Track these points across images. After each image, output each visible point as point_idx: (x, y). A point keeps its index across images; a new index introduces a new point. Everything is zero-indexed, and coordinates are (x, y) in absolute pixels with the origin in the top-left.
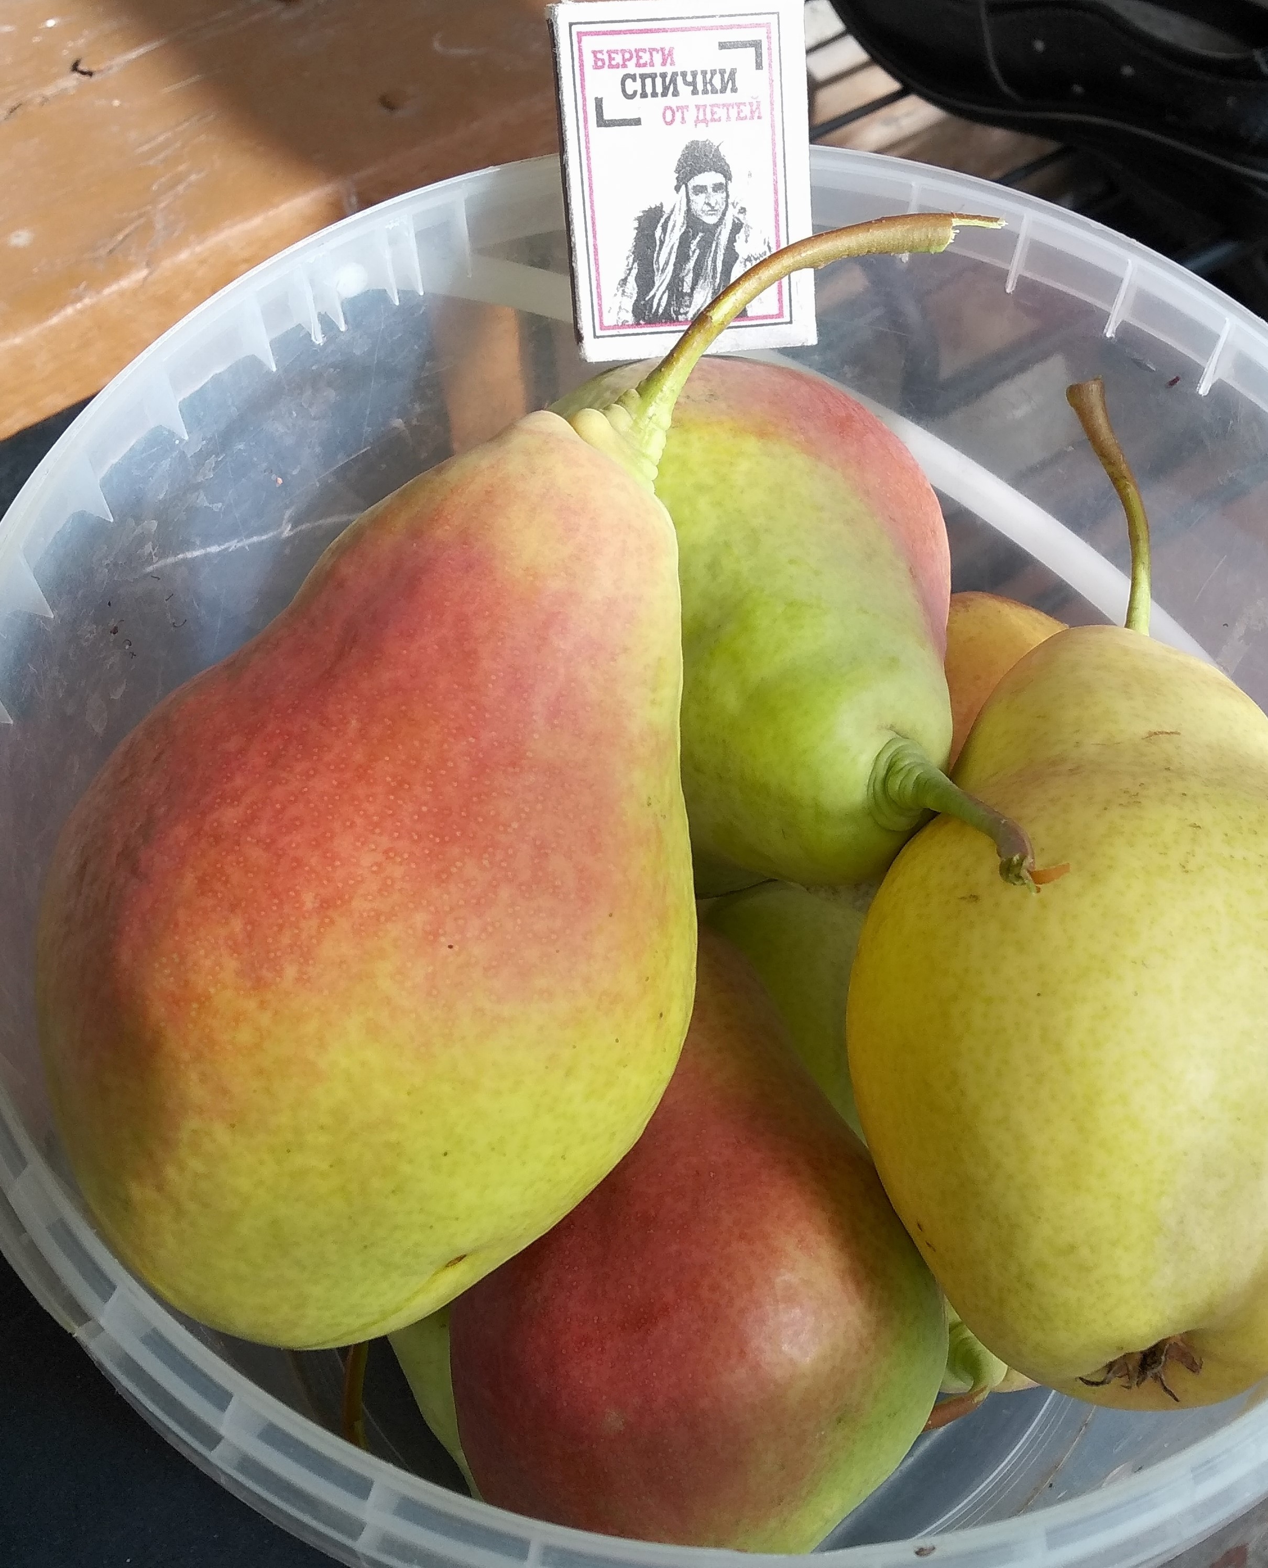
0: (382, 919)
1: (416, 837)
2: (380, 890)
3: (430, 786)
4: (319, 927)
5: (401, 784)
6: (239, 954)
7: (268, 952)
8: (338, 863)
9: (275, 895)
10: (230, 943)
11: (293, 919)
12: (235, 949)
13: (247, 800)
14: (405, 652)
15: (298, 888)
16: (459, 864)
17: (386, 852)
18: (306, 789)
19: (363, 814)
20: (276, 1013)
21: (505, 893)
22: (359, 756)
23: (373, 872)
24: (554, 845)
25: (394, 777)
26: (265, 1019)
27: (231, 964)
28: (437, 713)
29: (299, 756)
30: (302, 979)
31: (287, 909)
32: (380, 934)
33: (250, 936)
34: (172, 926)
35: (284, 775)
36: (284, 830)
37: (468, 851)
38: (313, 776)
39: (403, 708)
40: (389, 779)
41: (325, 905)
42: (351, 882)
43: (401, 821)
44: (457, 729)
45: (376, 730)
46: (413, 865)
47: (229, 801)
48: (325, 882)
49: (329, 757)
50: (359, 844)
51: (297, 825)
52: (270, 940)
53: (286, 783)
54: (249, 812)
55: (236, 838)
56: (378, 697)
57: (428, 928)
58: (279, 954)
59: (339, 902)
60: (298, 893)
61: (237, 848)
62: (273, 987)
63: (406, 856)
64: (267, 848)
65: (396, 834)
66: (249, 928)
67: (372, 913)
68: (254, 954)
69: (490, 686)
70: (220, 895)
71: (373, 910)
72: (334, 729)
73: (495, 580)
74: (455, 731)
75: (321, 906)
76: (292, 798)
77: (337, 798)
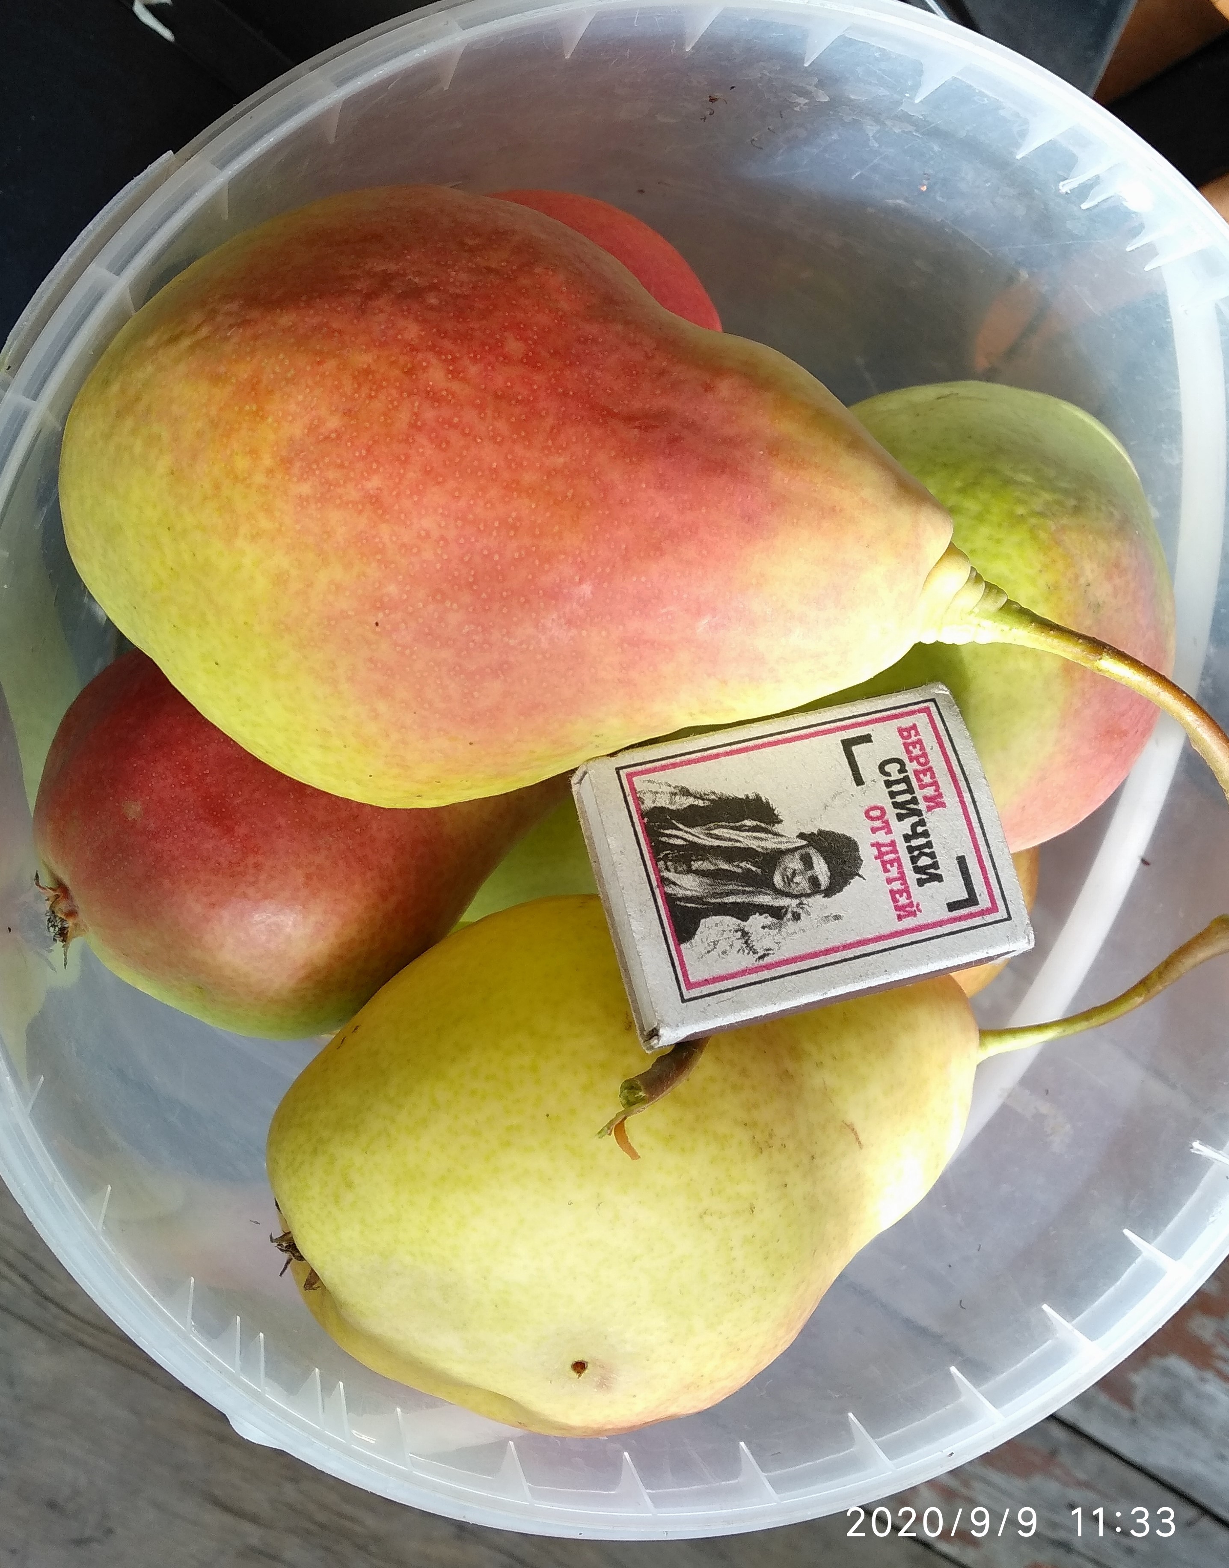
0: (379, 557)
1: (466, 559)
2: (404, 545)
3: (520, 555)
4: (351, 502)
5: (514, 527)
6: (308, 435)
7: (316, 462)
8: (416, 498)
9: (369, 451)
10: (316, 422)
11: (352, 474)
12: (312, 429)
13: (456, 386)
14: (644, 486)
15: (381, 470)
16: (455, 606)
17: (442, 538)
18: (479, 440)
19: (470, 504)
20: (266, 487)
21: (446, 654)
22: (528, 478)
23: (419, 533)
24: (509, 680)
25: (518, 519)
26: (259, 478)
27: (297, 430)
28: (591, 537)
29: (513, 420)
30: (303, 501)
31: (360, 466)
32: (365, 560)
33: (327, 438)
34: (318, 359)
35: (489, 412)
36: (433, 435)
37: (471, 610)
38: (496, 443)
39: (588, 504)
40: (514, 514)
41: (375, 501)
42: (402, 516)
43: (477, 541)
44: (582, 562)
45: (559, 485)
46: (438, 566)
47: (451, 368)
48: (394, 493)
49: (519, 450)
50: (440, 511)
51: (441, 446)
52: (327, 460)
53: (481, 418)
54: (444, 393)
55: (415, 391)
56: (592, 475)
57: (386, 599)
58: (317, 472)
59: (380, 512)
60: (376, 471)
61: (405, 395)
62: (287, 477)
63: (445, 557)
64: (413, 426)
65: (462, 541)
66: (333, 435)
67: (381, 546)
68: (312, 448)
69: (635, 579)
70: (356, 395)
71: (384, 545)
72: (550, 443)
73: (742, 548)
74: (579, 559)
75: (371, 497)
76: (467, 431)
77: (480, 474)
